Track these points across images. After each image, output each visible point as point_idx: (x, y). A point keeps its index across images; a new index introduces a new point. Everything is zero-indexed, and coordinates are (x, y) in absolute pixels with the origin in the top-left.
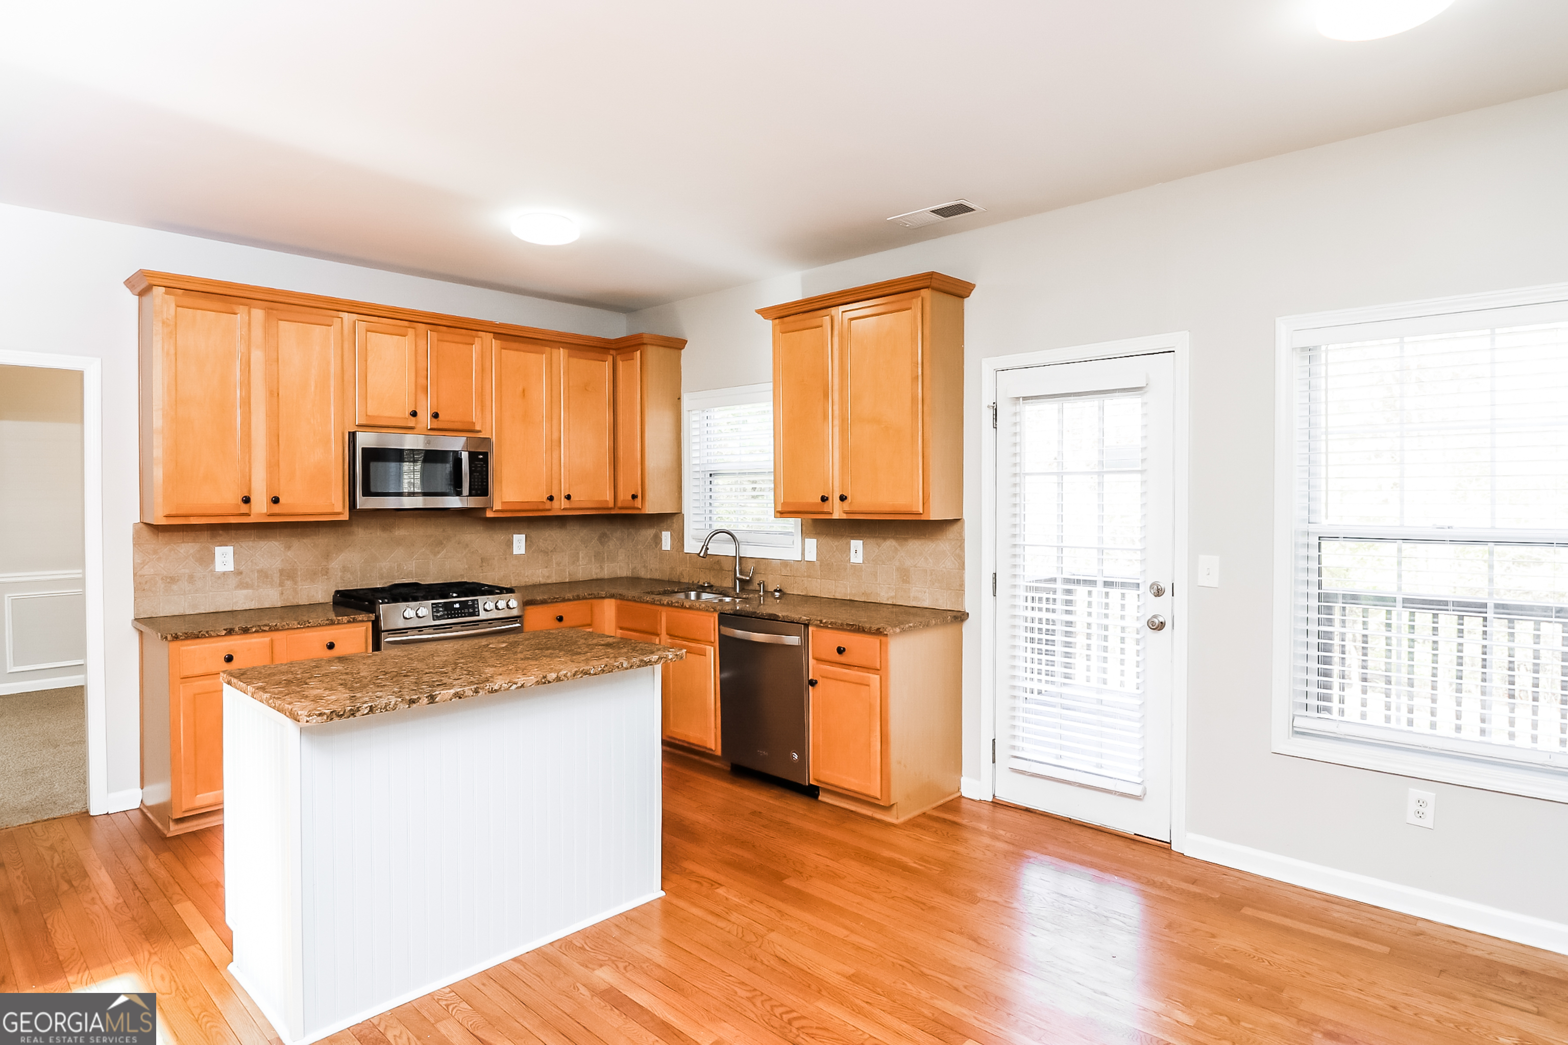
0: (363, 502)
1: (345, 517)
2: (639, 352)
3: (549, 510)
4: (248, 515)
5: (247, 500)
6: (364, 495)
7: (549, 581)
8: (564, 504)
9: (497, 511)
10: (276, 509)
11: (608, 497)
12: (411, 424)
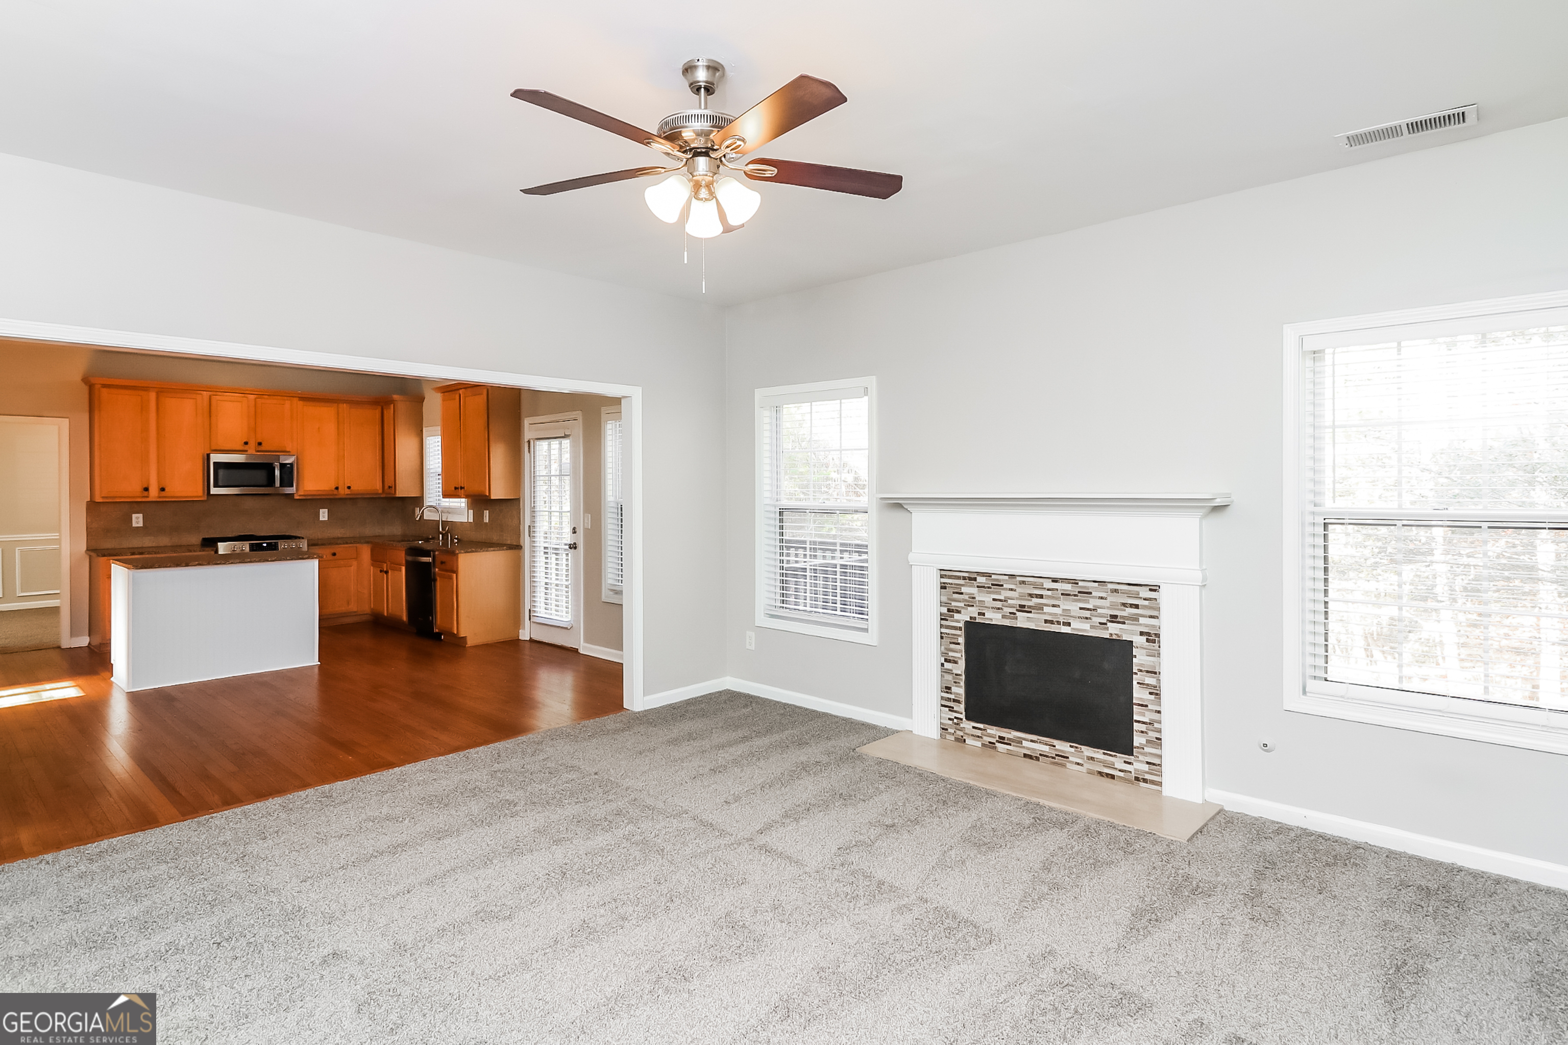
0: (214, 491)
1: (205, 498)
2: (392, 405)
3: (336, 495)
4: (147, 497)
5: (146, 489)
6: (214, 487)
7: (345, 536)
8: (347, 491)
9: (300, 495)
10: (163, 494)
11: (378, 486)
12: (245, 449)
